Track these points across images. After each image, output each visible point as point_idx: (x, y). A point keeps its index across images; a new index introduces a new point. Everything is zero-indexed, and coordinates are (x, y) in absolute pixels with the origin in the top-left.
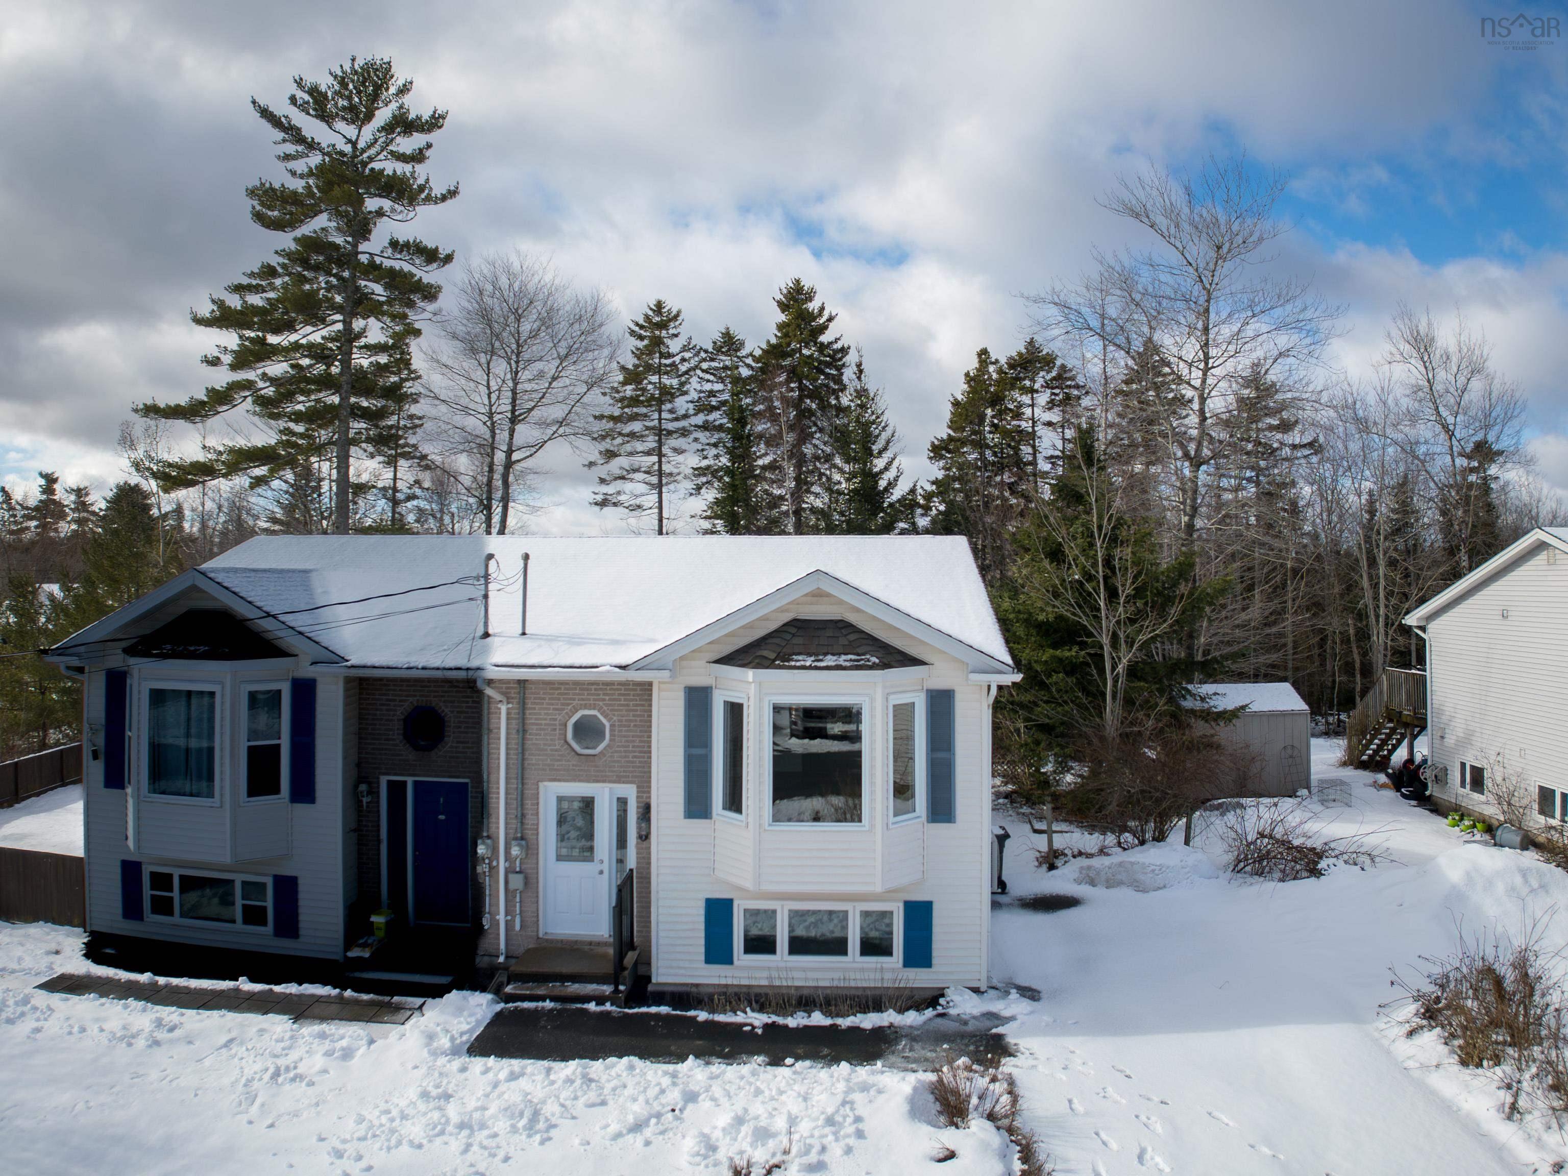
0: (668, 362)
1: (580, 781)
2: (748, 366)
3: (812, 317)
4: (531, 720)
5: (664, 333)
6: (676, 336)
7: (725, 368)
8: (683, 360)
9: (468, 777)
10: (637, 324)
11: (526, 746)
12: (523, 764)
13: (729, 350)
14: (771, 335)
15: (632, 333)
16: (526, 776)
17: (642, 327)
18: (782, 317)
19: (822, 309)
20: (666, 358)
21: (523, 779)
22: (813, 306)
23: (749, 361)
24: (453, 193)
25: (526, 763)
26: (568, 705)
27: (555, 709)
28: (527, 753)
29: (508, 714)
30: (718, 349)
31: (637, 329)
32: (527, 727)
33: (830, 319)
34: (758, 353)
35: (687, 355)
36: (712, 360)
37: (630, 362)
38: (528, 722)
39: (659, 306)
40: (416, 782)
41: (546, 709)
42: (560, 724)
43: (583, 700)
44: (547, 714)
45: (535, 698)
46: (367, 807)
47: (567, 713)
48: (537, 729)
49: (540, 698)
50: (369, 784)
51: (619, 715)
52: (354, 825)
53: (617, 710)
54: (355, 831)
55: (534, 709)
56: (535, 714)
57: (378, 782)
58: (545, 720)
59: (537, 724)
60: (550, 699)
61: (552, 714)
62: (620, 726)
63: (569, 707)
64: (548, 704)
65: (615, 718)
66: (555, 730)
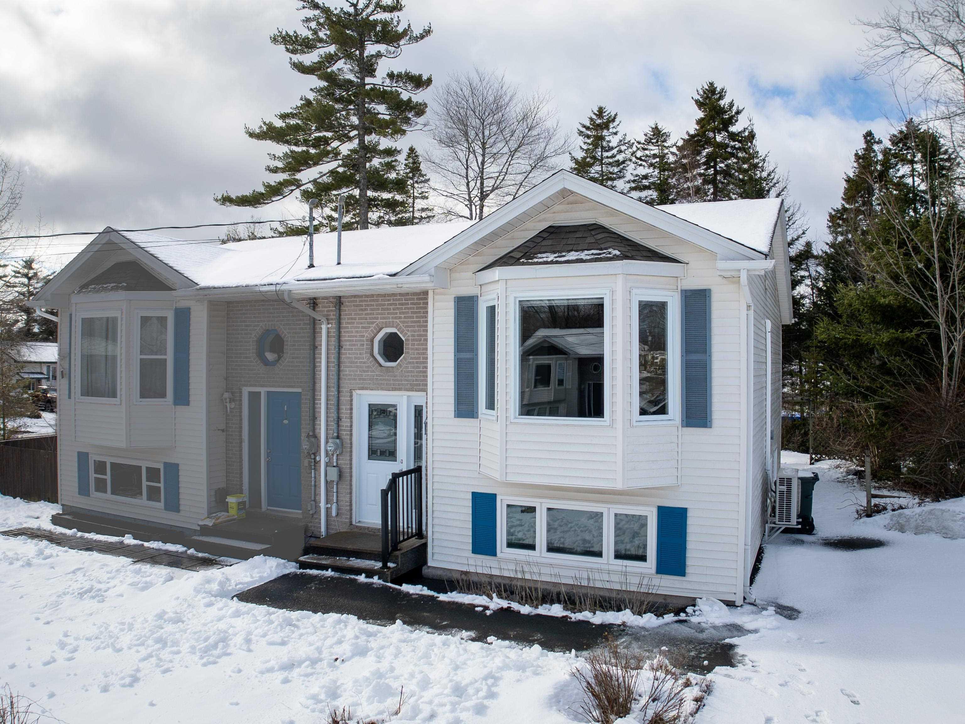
0: (609, 154)
1: (382, 389)
2: (673, 154)
3: (722, 111)
4: (345, 337)
5: (605, 133)
6: (616, 134)
7: (655, 156)
8: (620, 152)
9: (300, 387)
10: (584, 126)
11: (342, 360)
12: (339, 375)
13: (657, 142)
14: (693, 128)
15: (581, 133)
16: (342, 385)
17: (588, 128)
18: (700, 114)
19: (731, 105)
20: (607, 151)
21: (339, 387)
22: (724, 103)
23: (674, 150)
24: (428, 32)
25: (342, 374)
26: (373, 323)
27: (363, 327)
28: (342, 365)
29: (328, 332)
30: (649, 141)
31: (584, 130)
32: (342, 343)
33: (738, 112)
34: (680, 143)
35: (623, 148)
36: (644, 149)
37: (580, 155)
38: (342, 339)
39: (601, 111)
40: (268, 392)
41: (356, 327)
42: (367, 340)
43: (384, 318)
44: (357, 332)
45: (348, 319)
46: (231, 412)
47: (372, 330)
48: (350, 345)
49: (352, 319)
50: (233, 393)
51: (412, 331)
52: (223, 426)
53: (410, 327)
54: (223, 431)
55: (347, 328)
56: (348, 332)
57: (241, 392)
58: (356, 337)
59: (350, 341)
60: (360, 319)
61: (361, 332)
62: (413, 340)
63: (374, 325)
64: (358, 323)
65: (409, 334)
66: (363, 345)
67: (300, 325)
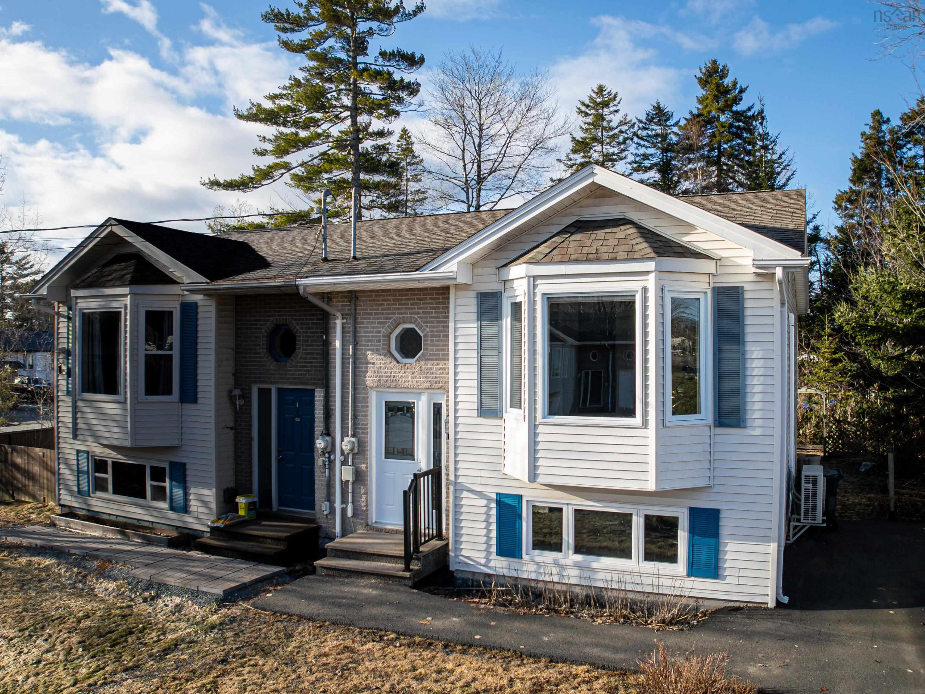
0: (609, 134)
1: (400, 386)
3: (726, 90)
4: (361, 332)
5: (606, 111)
7: (657, 135)
8: (621, 132)
9: (314, 384)
11: (357, 356)
12: (354, 372)
15: (581, 112)
16: (357, 382)
17: (587, 106)
18: (702, 92)
19: (735, 83)
20: (607, 131)
21: (354, 385)
22: (728, 81)
24: (420, 9)
25: (357, 370)
26: (390, 318)
27: (379, 323)
28: (357, 362)
29: (343, 328)
30: (650, 120)
31: (583, 108)
32: (358, 339)
33: (742, 91)
35: (624, 128)
36: (647, 129)
37: (579, 135)
38: (359, 334)
39: (601, 89)
40: (279, 390)
41: (372, 323)
42: (384, 336)
43: (402, 314)
44: (373, 327)
45: (364, 314)
46: (240, 409)
47: (389, 326)
48: (366, 341)
49: (368, 314)
50: (242, 390)
51: (430, 327)
52: (231, 424)
53: (429, 322)
54: (232, 428)
55: (363, 323)
56: (364, 328)
57: (250, 389)
58: (372, 332)
59: (365, 336)
60: (376, 314)
61: (377, 327)
62: (432, 336)
63: (391, 321)
64: (374, 318)
65: (428, 329)
66: (379, 341)
67: (313, 319)
